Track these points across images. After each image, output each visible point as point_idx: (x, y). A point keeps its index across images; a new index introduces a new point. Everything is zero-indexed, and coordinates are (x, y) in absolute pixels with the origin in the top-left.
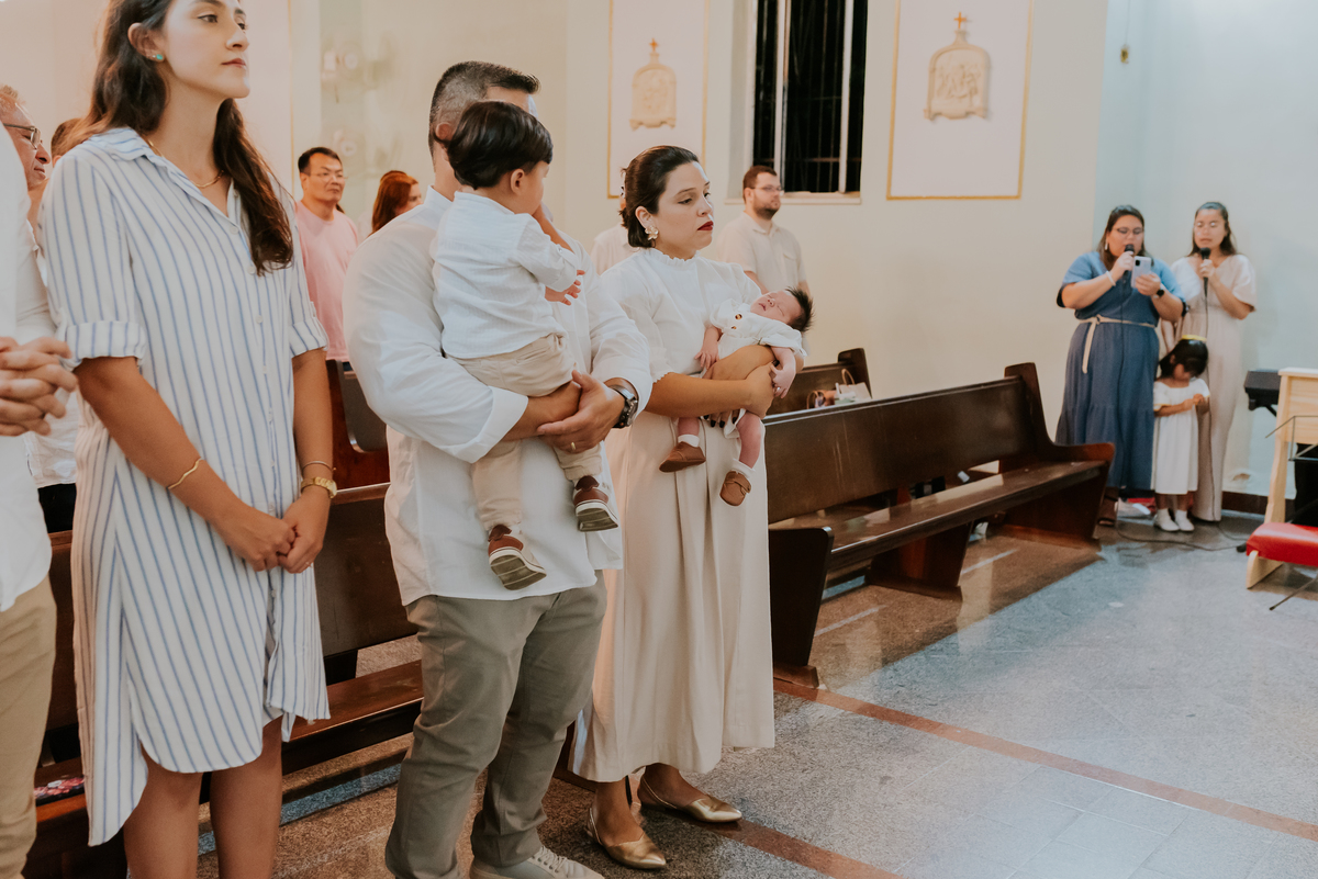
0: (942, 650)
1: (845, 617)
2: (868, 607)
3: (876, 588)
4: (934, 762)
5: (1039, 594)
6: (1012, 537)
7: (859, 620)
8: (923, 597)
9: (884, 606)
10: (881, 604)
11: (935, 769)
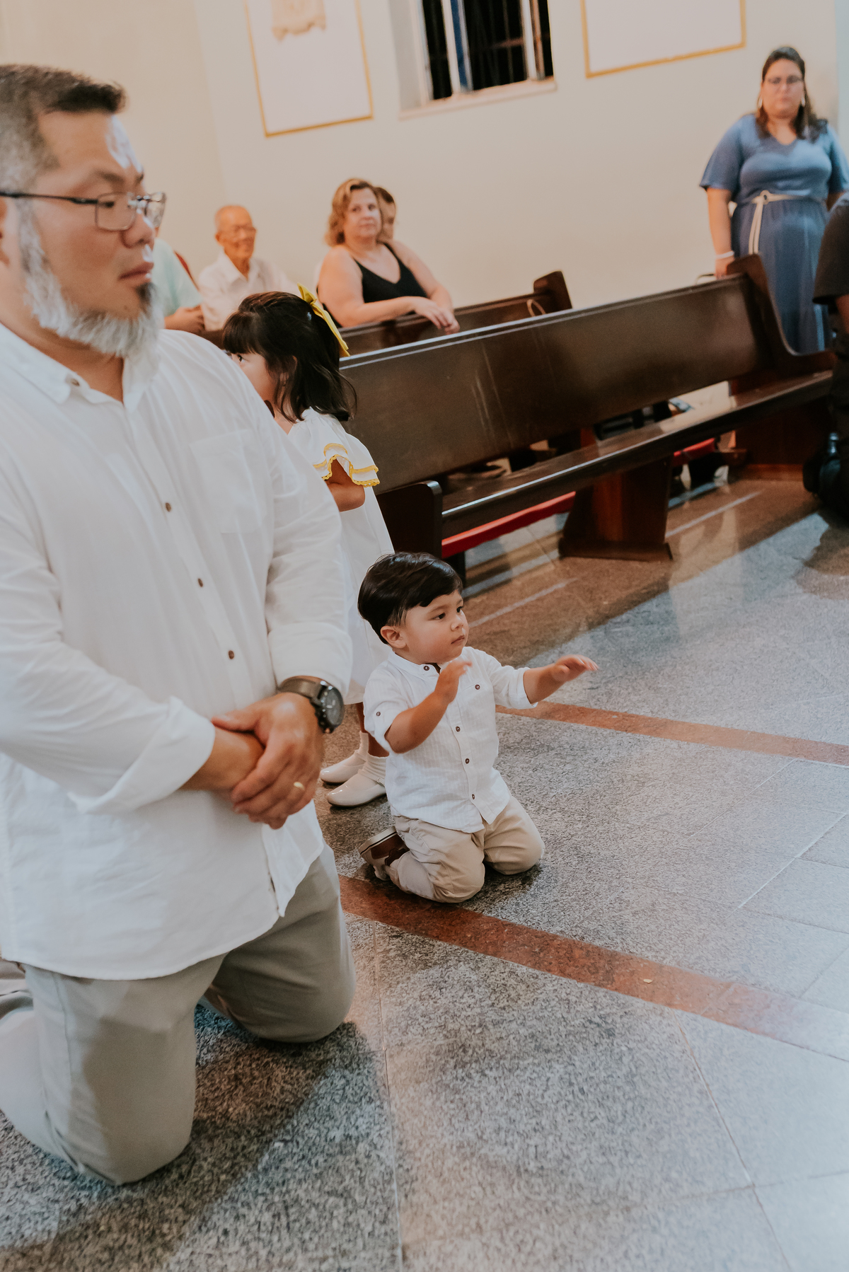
0: (628, 621)
1: (522, 598)
2: (552, 584)
3: (572, 559)
4: (569, 759)
5: (771, 540)
6: (759, 478)
7: (538, 600)
8: (625, 563)
9: (575, 579)
10: (573, 577)
11: (568, 767)
